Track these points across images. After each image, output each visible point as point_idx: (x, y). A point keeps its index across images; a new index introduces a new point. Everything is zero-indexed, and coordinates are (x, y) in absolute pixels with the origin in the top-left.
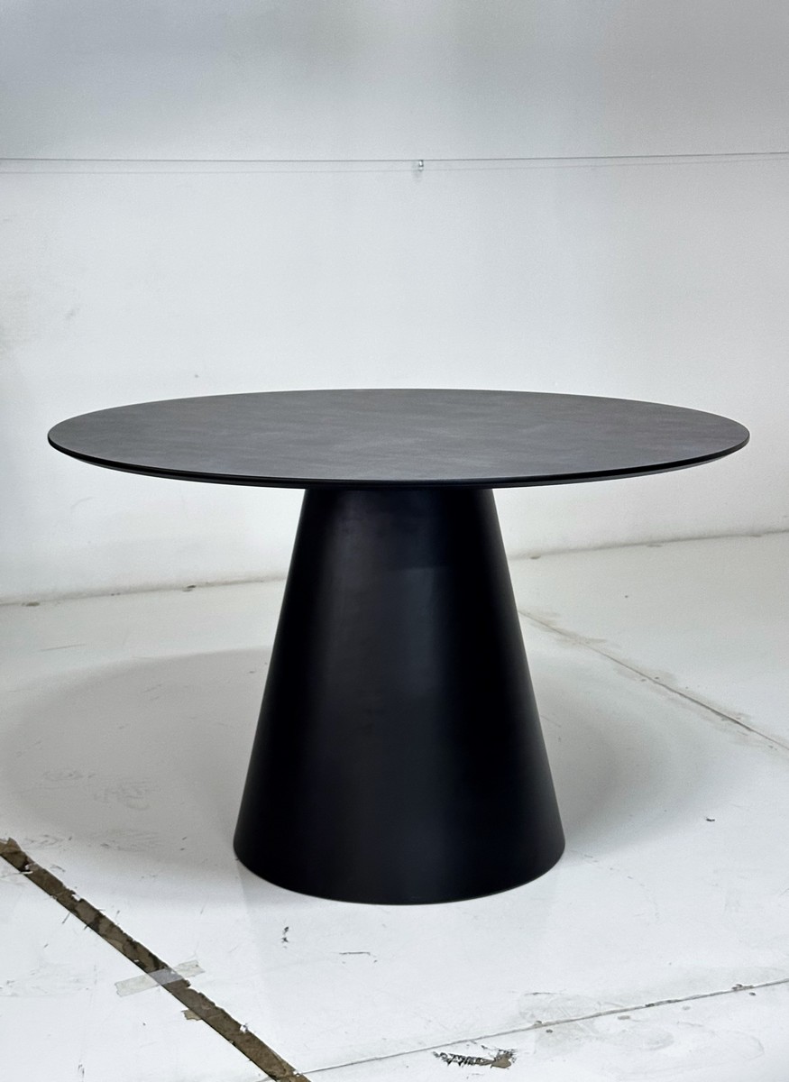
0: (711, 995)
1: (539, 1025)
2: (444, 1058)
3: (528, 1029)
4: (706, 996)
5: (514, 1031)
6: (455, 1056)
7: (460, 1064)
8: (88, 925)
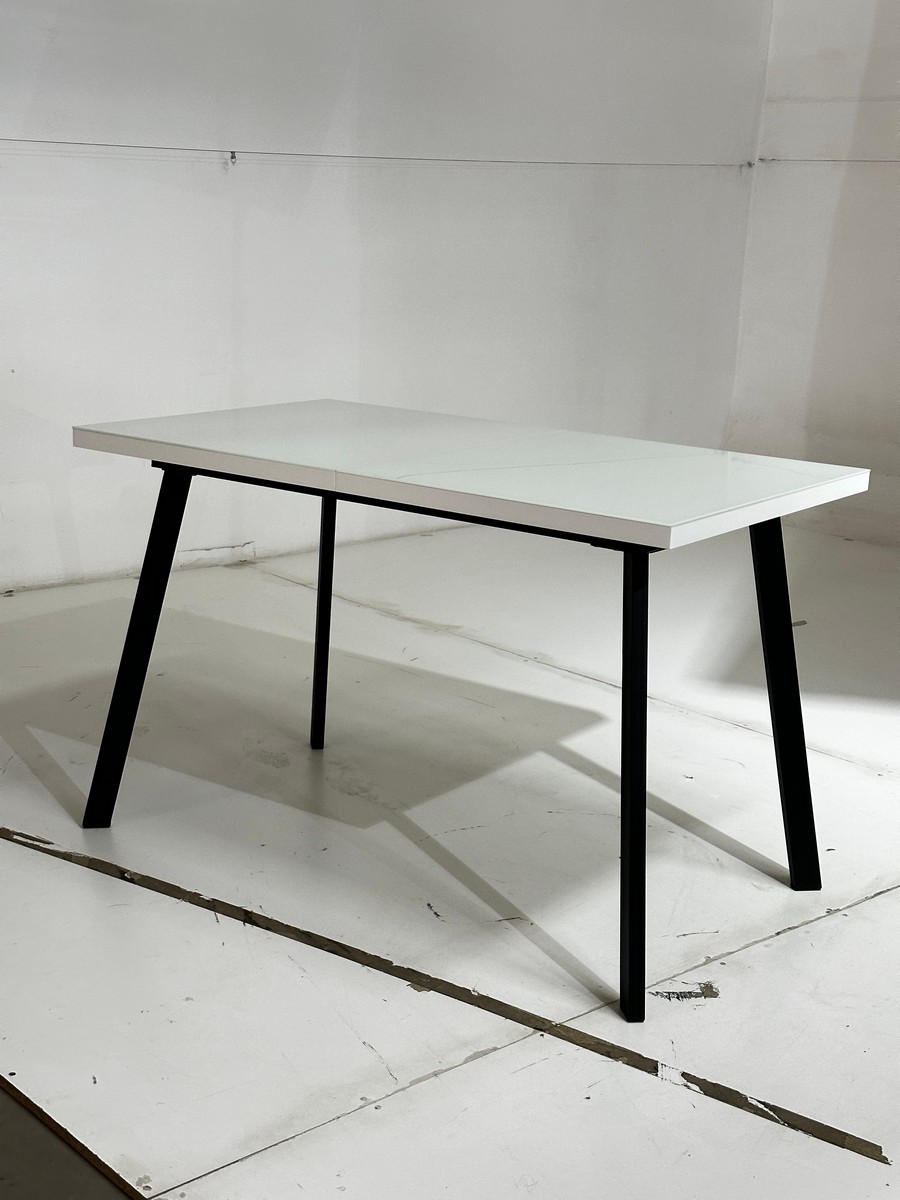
0: (815, 920)
1: (709, 960)
2: (662, 996)
3: (705, 964)
4: (812, 921)
5: (696, 967)
6: (669, 993)
7: (678, 998)
8: (245, 921)
